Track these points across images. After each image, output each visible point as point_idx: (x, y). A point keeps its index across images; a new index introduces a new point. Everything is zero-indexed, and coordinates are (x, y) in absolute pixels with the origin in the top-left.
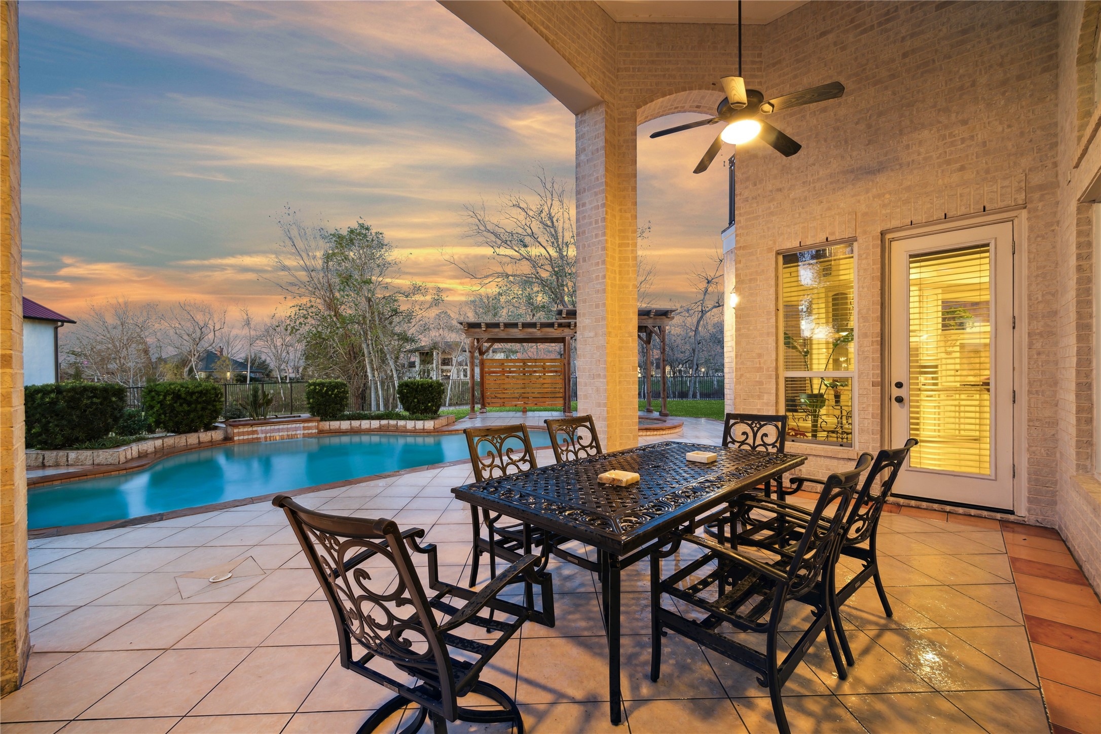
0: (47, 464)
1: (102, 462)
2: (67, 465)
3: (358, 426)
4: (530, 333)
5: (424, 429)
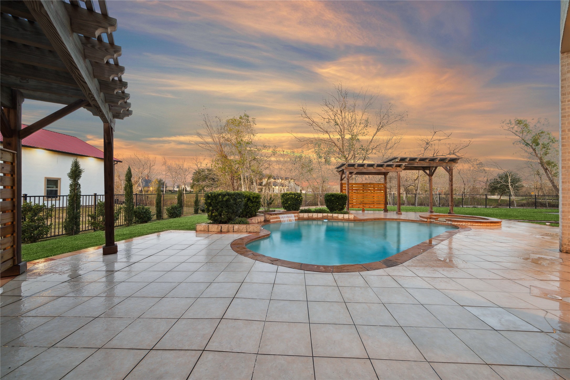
0: (223, 231)
1: (251, 231)
2: (233, 232)
3: (311, 216)
4: (379, 170)
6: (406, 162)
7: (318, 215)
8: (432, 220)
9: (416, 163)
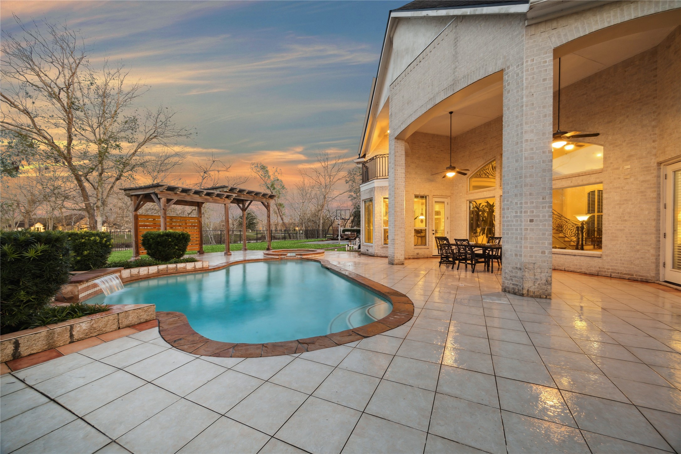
5: (203, 268)
6: (235, 193)
7: (149, 269)
8: (282, 257)
9: (243, 196)
